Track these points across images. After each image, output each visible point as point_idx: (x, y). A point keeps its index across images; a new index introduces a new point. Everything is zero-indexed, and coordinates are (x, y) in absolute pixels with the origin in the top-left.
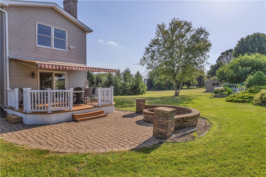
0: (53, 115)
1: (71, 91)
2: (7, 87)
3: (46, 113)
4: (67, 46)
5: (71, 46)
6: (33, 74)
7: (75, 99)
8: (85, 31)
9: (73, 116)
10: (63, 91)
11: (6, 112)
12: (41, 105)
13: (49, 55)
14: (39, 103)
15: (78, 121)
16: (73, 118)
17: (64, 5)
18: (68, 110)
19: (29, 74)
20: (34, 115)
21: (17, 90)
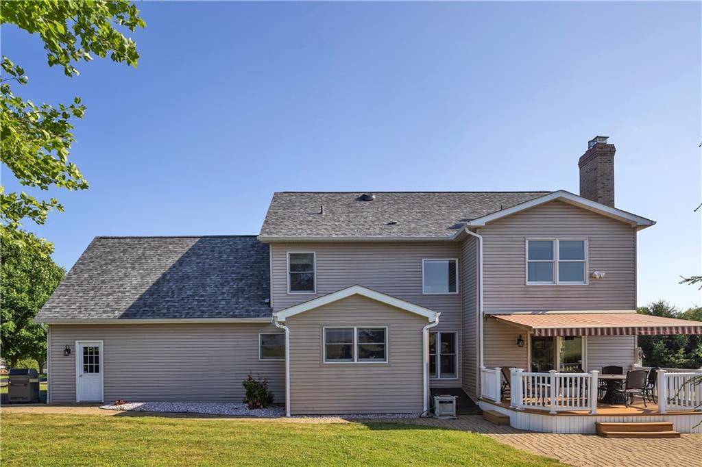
0: (559, 417)
1: (595, 375)
2: (480, 365)
3: (547, 413)
4: (587, 273)
5: (595, 273)
6: (520, 340)
7: (604, 393)
8: (633, 226)
9: (597, 425)
10: (579, 375)
11: (478, 406)
12: (534, 400)
13: (549, 299)
14: (531, 395)
15: (608, 436)
16: (596, 429)
17: (580, 169)
18: (587, 412)
19: (513, 339)
20: (527, 414)
21: (498, 370)
